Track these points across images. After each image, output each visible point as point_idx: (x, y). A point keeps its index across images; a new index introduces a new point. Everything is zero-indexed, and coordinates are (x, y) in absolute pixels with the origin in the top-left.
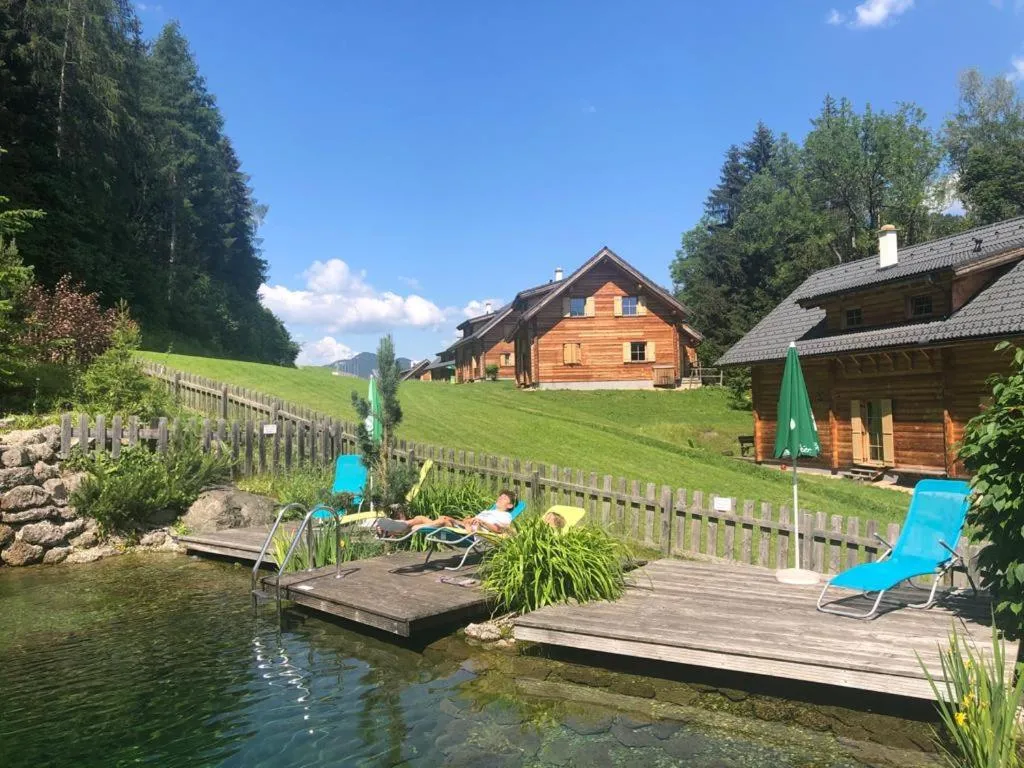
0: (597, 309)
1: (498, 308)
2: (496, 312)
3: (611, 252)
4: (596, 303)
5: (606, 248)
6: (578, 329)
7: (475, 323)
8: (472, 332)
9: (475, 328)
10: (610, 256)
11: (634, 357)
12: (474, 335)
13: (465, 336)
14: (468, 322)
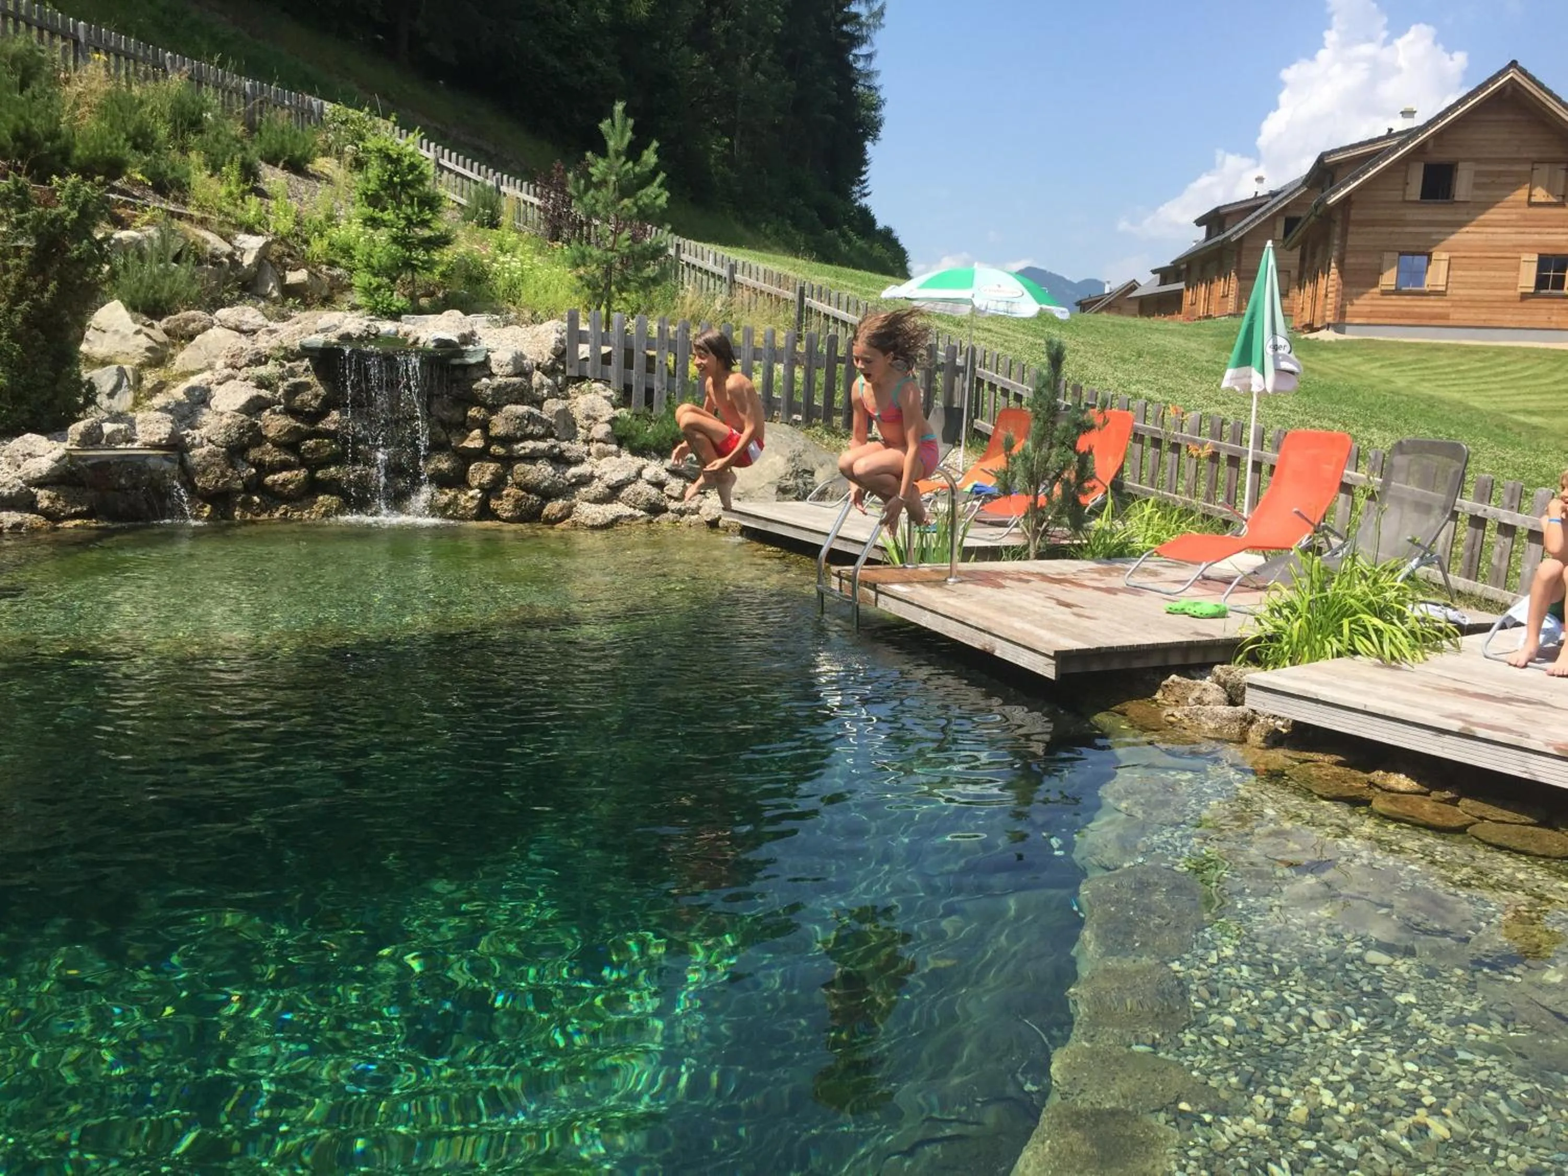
0: (1477, 186)
1: (1275, 187)
2: (1273, 194)
3: (1524, 72)
4: (1478, 174)
5: (1514, 64)
6: (1431, 223)
7: (1228, 214)
8: (1222, 230)
9: (1228, 221)
10: (1520, 79)
11: (1541, 282)
12: (1228, 234)
13: (1209, 236)
14: (1217, 210)
